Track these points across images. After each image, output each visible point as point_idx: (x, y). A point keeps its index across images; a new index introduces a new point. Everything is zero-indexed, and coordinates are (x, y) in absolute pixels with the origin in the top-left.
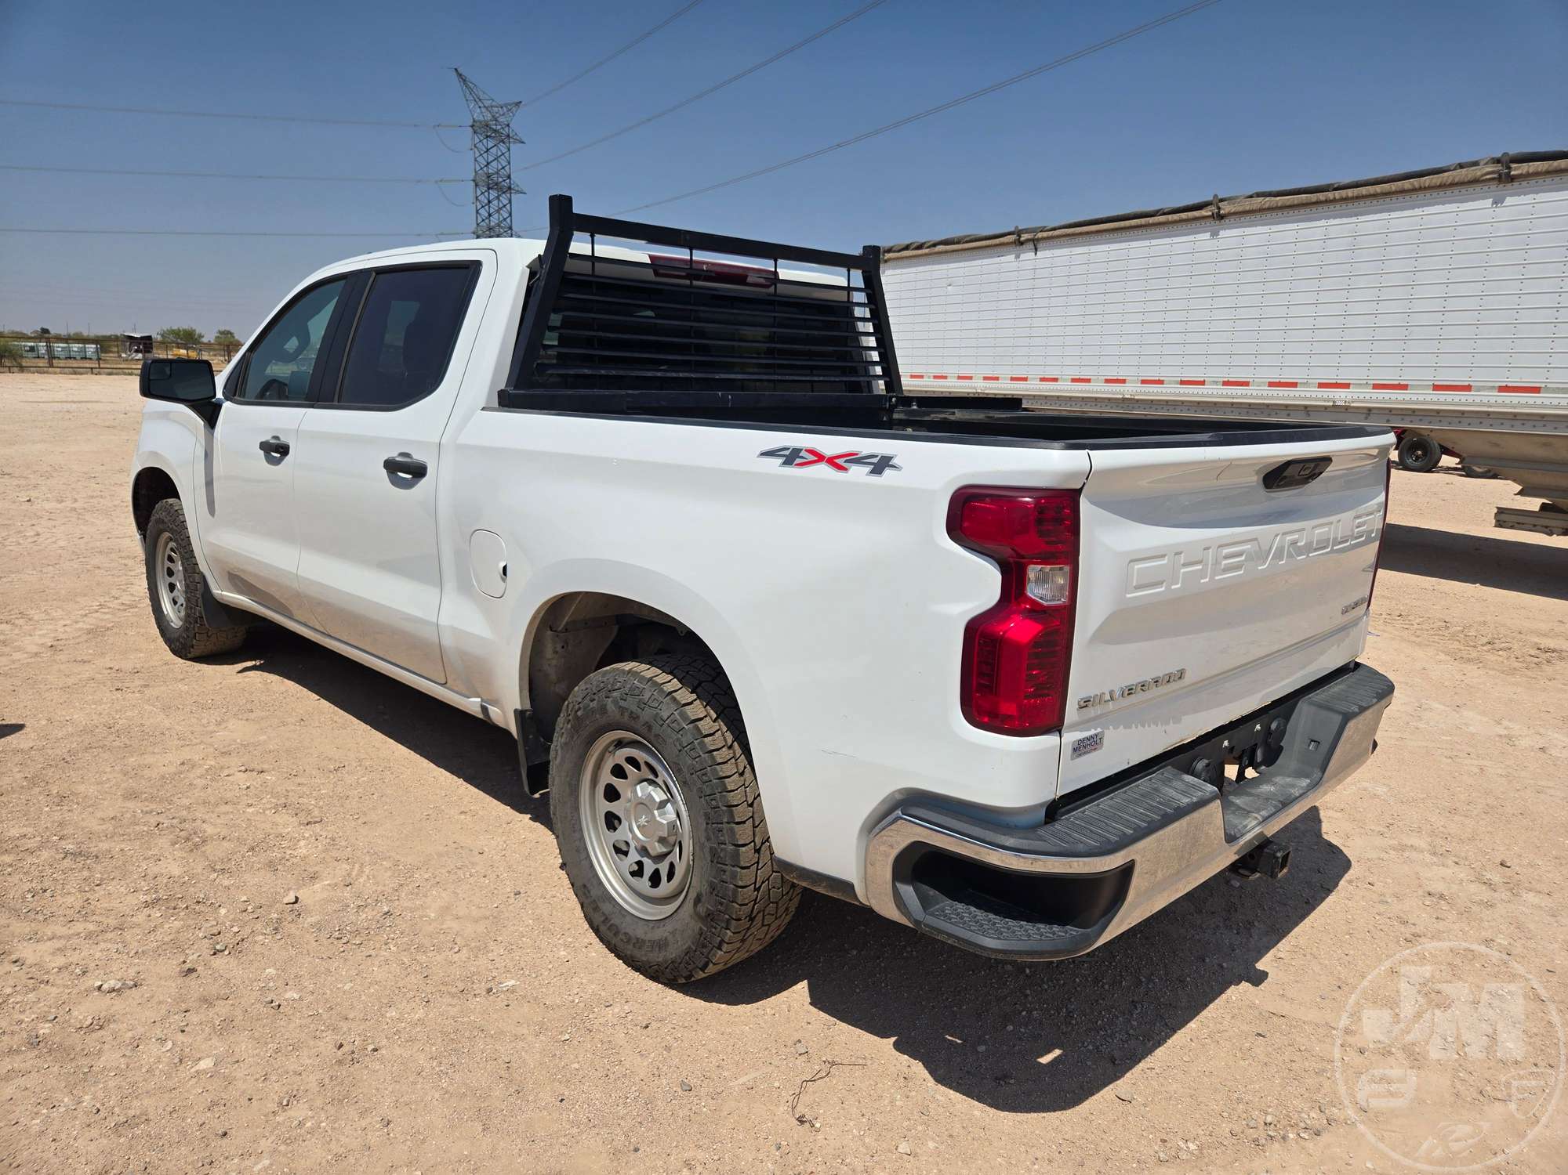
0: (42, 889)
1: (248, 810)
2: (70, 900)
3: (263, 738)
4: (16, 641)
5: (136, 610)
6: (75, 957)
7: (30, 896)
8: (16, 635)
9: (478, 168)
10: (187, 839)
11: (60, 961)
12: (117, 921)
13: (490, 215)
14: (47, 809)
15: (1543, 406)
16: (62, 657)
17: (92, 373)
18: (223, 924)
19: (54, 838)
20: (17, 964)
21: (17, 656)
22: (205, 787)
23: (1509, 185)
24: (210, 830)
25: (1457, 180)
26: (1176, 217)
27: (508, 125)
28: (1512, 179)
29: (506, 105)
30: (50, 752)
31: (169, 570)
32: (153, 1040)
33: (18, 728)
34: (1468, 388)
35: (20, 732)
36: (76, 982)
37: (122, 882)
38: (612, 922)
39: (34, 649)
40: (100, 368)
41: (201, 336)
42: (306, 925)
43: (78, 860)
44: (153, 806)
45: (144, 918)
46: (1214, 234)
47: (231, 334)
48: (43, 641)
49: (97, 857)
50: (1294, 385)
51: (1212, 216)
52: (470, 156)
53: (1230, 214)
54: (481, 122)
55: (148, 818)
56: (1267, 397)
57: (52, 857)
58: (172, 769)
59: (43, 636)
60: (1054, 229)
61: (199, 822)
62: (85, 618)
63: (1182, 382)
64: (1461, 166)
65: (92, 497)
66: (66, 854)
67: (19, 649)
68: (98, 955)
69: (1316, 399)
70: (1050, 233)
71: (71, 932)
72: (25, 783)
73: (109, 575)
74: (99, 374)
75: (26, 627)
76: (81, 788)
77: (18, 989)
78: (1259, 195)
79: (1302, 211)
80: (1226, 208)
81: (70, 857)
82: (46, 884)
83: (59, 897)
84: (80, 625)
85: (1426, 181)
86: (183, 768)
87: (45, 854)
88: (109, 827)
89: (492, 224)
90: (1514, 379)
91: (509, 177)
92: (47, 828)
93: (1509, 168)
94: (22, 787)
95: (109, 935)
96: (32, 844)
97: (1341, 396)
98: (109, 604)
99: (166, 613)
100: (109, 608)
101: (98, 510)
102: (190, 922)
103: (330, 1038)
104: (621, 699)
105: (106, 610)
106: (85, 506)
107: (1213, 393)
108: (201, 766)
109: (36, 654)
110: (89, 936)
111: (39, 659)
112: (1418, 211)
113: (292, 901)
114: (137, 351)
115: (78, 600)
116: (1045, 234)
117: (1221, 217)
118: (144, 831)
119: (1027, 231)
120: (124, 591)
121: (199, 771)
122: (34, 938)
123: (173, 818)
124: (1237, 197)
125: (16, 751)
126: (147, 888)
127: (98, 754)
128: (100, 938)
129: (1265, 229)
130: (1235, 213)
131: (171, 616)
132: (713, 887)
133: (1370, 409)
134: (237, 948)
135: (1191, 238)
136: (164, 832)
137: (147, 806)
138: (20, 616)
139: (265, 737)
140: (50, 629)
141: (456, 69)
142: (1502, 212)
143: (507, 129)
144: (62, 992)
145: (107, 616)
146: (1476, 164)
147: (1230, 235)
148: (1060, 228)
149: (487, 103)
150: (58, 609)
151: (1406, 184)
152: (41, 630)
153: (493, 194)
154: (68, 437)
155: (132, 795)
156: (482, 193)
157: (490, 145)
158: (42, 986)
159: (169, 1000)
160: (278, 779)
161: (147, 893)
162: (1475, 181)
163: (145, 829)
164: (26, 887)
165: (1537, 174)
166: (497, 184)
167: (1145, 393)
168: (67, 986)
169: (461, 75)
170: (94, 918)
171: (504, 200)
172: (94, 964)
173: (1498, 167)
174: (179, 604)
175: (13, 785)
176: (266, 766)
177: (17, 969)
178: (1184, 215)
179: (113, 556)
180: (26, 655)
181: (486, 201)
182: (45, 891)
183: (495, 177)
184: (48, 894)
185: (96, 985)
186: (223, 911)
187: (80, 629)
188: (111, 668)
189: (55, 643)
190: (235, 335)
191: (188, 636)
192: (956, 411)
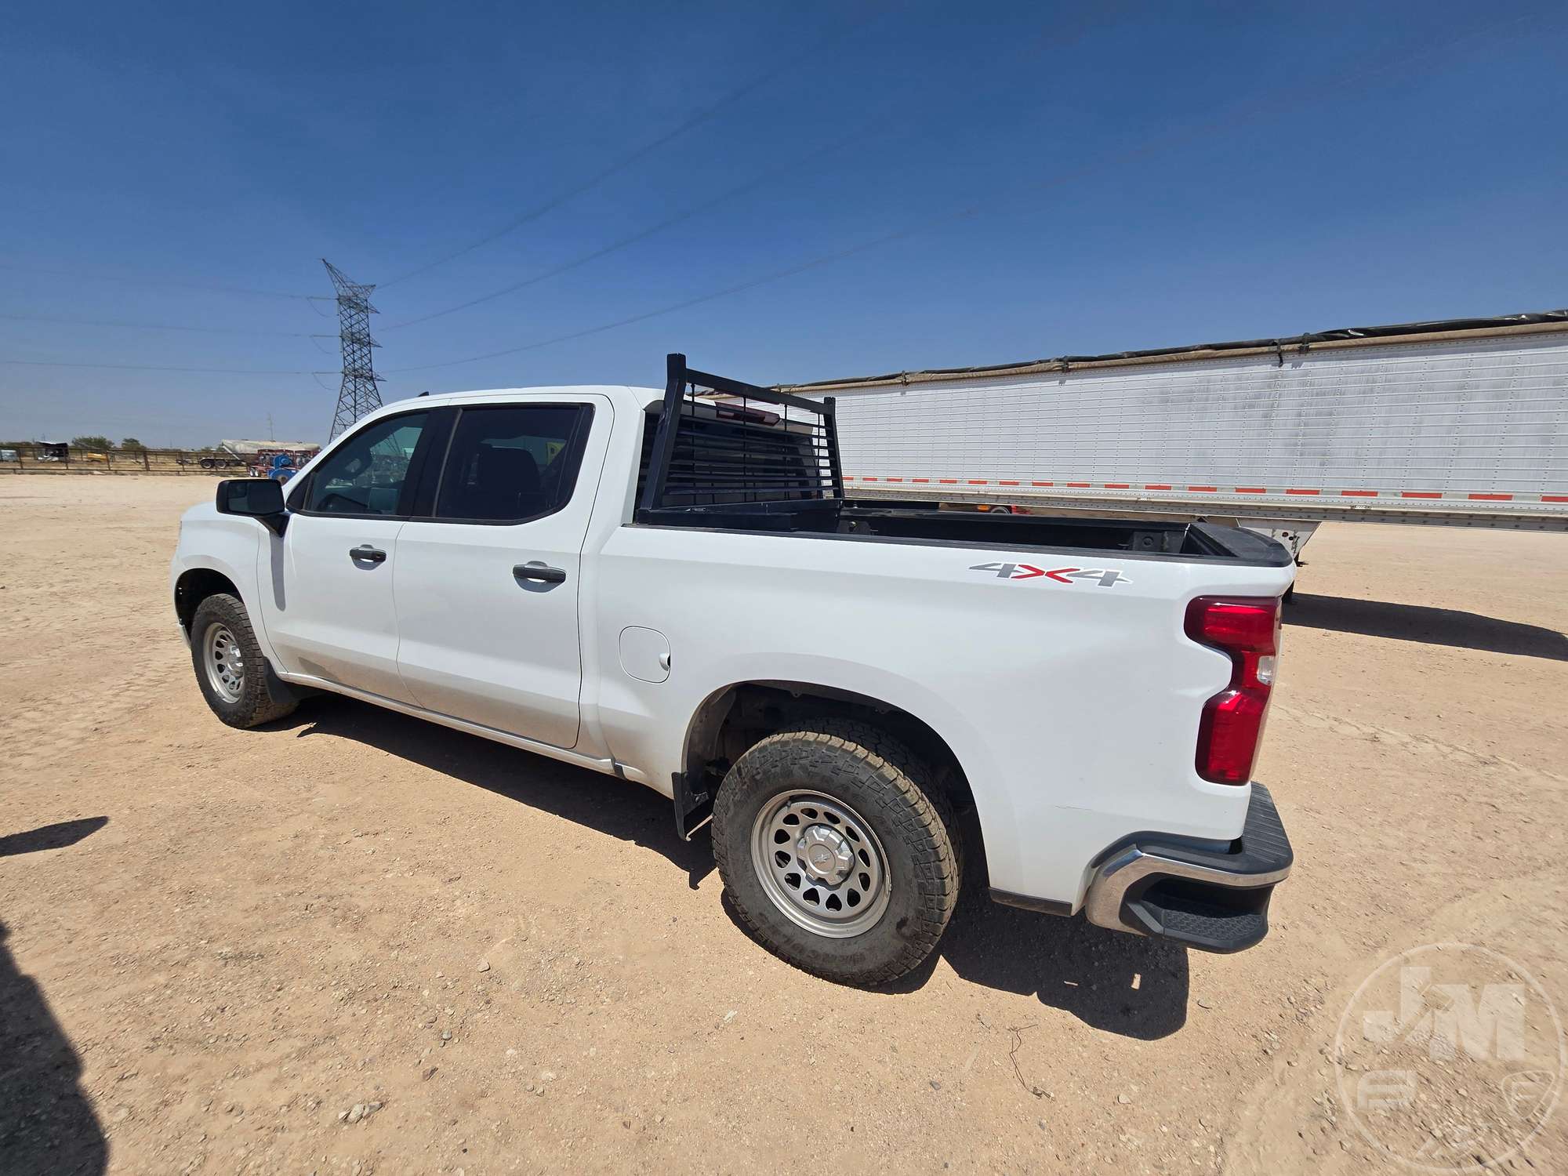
0: (218, 1008)
1: (387, 876)
2: (257, 1014)
3: (359, 799)
4: (54, 728)
5: (166, 685)
6: (297, 1086)
7: (208, 1020)
8: (50, 721)
9: (344, 328)
10: (345, 918)
11: (282, 1097)
12: (322, 1029)
13: (355, 361)
14: (178, 910)
15: (1091, 494)
16: (113, 738)
17: (15, 473)
18: (433, 1007)
19: (202, 942)
20: (234, 1113)
21: (61, 743)
22: (332, 858)
23: (1067, 374)
24: (364, 905)
25: (1040, 370)
26: (880, 382)
27: (366, 300)
28: (1069, 370)
29: (364, 287)
30: (149, 843)
31: (217, 654)
32: (439, 1171)
33: (99, 822)
34: (1051, 484)
35: (105, 826)
36: (315, 1118)
37: (305, 980)
38: (795, 942)
39: (76, 734)
40: (22, 469)
41: (110, 443)
42: (514, 992)
43: (242, 965)
44: (291, 887)
45: (350, 1018)
46: (903, 393)
47: (136, 441)
48: (83, 725)
49: (262, 957)
50: (955, 482)
51: (902, 383)
52: (338, 319)
53: (912, 382)
54: (344, 297)
55: (291, 901)
56: (940, 489)
57: (211, 966)
58: (289, 844)
59: (83, 719)
60: (803, 386)
61: (346, 898)
62: (118, 698)
63: (889, 480)
64: (1041, 362)
65: (68, 581)
66: (226, 959)
67: (59, 736)
68: (323, 1077)
69: (968, 490)
70: (800, 388)
71: (277, 1055)
72: (139, 885)
73: (121, 653)
74: (23, 473)
75: (57, 712)
76: (204, 879)
77: (252, 1146)
78: (928, 372)
79: (955, 383)
80: (909, 379)
81: (232, 963)
82: (221, 1002)
83: (242, 1014)
84: (116, 705)
85: (1023, 369)
86: (299, 841)
87: (202, 965)
88: (257, 918)
89: (356, 367)
90: (1076, 480)
91: (368, 335)
92: (188, 932)
93: (1067, 364)
94: (137, 889)
95: (323, 1049)
96: (180, 955)
97: (982, 489)
98: (137, 682)
99: (216, 690)
100: (138, 685)
101: (79, 593)
102: (401, 1012)
103: (612, 1120)
104: (811, 766)
105: (138, 688)
106: (65, 589)
107: (907, 486)
108: (315, 836)
109: (83, 740)
110: (301, 1054)
111: (88, 744)
112: (1019, 386)
113: (487, 969)
114: (53, 455)
115: (103, 680)
116: (797, 389)
117: (907, 384)
118: (297, 917)
119: (784, 386)
120: (146, 667)
121: (317, 842)
122: (239, 1072)
123: (319, 897)
124: (914, 373)
125: (111, 849)
126: (334, 982)
127: (204, 838)
128: (314, 1054)
129: (934, 392)
130: (915, 382)
131: (223, 693)
132: (920, 913)
133: (998, 496)
134: (461, 1031)
135: (889, 395)
136: (318, 915)
137: (286, 888)
138: (45, 702)
139: (360, 798)
140: (87, 712)
141: (324, 260)
142: (1065, 388)
143: (365, 303)
144: (305, 1137)
145: (142, 694)
146: (1049, 361)
147: (912, 394)
148: (806, 386)
149: (349, 284)
150: (86, 691)
151: (1013, 370)
152: (75, 714)
153: (356, 347)
154: (16, 528)
155: (263, 879)
156: (348, 346)
157: (353, 313)
158: (279, 1134)
159: (429, 1114)
160: (398, 839)
161: (337, 986)
162: (1050, 371)
163: (297, 914)
164: (199, 1010)
165: (1082, 368)
166: (359, 340)
167: (865, 486)
168: (307, 1127)
169: (327, 264)
170: (295, 1031)
171: (365, 350)
172: (323, 1091)
173: (1062, 364)
174: (230, 682)
175: (126, 888)
176: (378, 828)
177: (238, 1120)
178: (884, 382)
179: (116, 634)
180: (71, 742)
181: (351, 351)
182: (223, 1010)
183: (357, 335)
184: (228, 1012)
185: (340, 1118)
186: (426, 993)
187: (117, 709)
188: (171, 745)
189: (97, 726)
190: (140, 442)
191: (247, 711)
192: (892, 510)
